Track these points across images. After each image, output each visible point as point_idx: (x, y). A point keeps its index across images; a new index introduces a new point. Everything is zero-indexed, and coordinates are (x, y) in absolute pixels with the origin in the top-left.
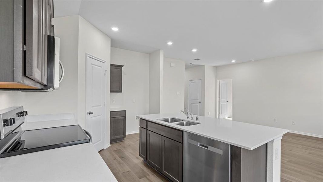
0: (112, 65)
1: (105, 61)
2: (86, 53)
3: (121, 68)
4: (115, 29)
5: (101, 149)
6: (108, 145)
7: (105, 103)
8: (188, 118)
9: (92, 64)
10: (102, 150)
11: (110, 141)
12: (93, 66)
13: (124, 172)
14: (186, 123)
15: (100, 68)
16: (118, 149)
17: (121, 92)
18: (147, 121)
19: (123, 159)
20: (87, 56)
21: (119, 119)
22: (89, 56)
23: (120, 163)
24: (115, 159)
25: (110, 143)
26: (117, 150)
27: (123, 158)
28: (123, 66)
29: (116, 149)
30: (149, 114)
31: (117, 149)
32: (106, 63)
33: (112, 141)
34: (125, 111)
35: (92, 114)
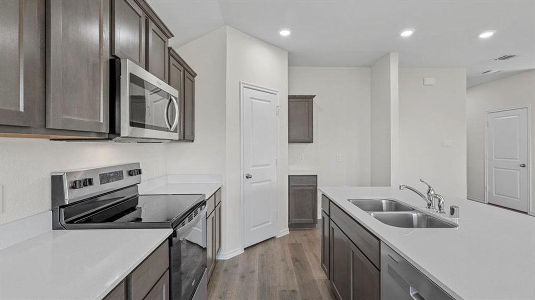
0: (290, 97)
1: (278, 92)
2: (240, 82)
3: (310, 100)
4: (285, 33)
5: (271, 237)
6: (286, 231)
7: (277, 160)
8: (429, 205)
9: (251, 98)
10: (273, 238)
11: (289, 225)
12: (253, 100)
13: (285, 289)
14: (418, 218)
15: (268, 103)
16: (298, 242)
17: (311, 142)
18: (330, 201)
19: (297, 263)
20: (242, 87)
21: (305, 190)
22: (245, 85)
23: (288, 270)
24: (284, 260)
25: (288, 229)
26: (294, 244)
27: (297, 261)
28: (314, 96)
29: (294, 242)
30: (372, 186)
31: (296, 242)
32: (278, 94)
33: (292, 226)
34: (316, 176)
35: (250, 178)
